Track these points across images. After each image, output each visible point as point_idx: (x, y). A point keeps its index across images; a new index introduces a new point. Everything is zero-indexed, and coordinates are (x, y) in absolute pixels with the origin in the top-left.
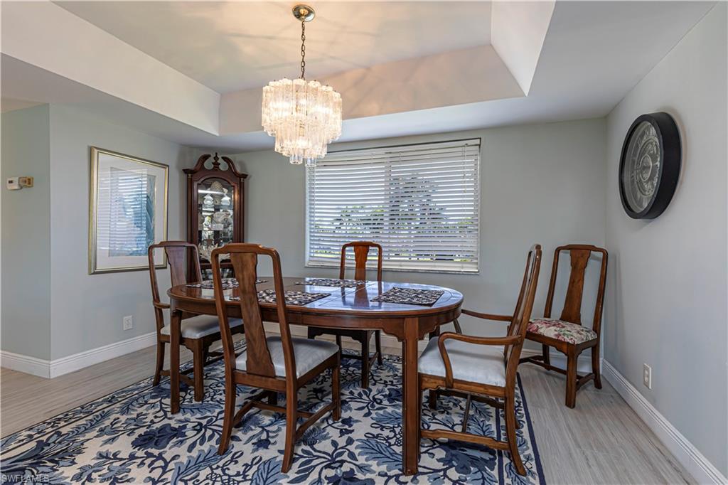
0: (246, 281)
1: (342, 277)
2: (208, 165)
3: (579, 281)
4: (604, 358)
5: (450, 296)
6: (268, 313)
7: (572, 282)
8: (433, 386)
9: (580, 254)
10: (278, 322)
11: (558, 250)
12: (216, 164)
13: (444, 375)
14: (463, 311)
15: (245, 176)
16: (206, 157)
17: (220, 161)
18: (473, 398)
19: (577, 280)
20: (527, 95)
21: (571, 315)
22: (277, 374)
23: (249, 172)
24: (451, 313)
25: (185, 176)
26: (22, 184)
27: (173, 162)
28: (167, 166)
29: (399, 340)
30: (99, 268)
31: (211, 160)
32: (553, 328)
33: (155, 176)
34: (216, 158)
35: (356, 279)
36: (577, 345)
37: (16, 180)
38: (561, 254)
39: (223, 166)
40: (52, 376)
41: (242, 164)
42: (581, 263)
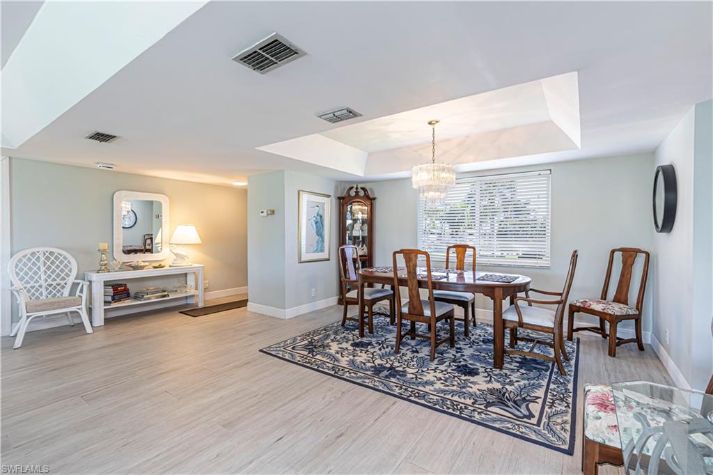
0: (411, 267)
1: (447, 268)
2: (353, 193)
3: (628, 274)
4: (653, 333)
5: (522, 279)
6: (421, 284)
7: (622, 275)
8: (511, 326)
9: (629, 255)
10: (427, 288)
11: (613, 252)
12: (357, 192)
13: (518, 320)
14: (531, 290)
15: (374, 199)
16: (352, 188)
17: (360, 190)
18: (538, 342)
19: (626, 274)
20: (580, 147)
21: (621, 298)
22: (425, 315)
23: (376, 195)
24: (523, 287)
25: (338, 201)
26: (269, 213)
27: (332, 193)
28: (330, 196)
29: (492, 299)
30: (303, 259)
31: (354, 190)
32: (601, 305)
33: (324, 203)
34: (357, 188)
35: (457, 269)
36: (617, 315)
37: (265, 211)
38: (616, 253)
39: (362, 193)
40: (287, 318)
41: (371, 190)
42: (629, 261)
